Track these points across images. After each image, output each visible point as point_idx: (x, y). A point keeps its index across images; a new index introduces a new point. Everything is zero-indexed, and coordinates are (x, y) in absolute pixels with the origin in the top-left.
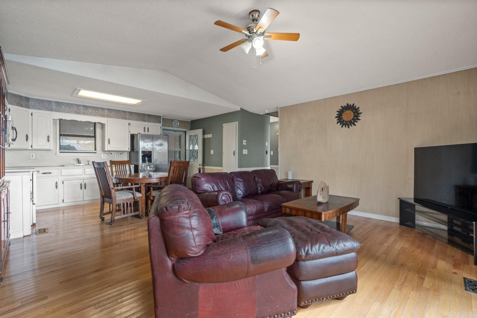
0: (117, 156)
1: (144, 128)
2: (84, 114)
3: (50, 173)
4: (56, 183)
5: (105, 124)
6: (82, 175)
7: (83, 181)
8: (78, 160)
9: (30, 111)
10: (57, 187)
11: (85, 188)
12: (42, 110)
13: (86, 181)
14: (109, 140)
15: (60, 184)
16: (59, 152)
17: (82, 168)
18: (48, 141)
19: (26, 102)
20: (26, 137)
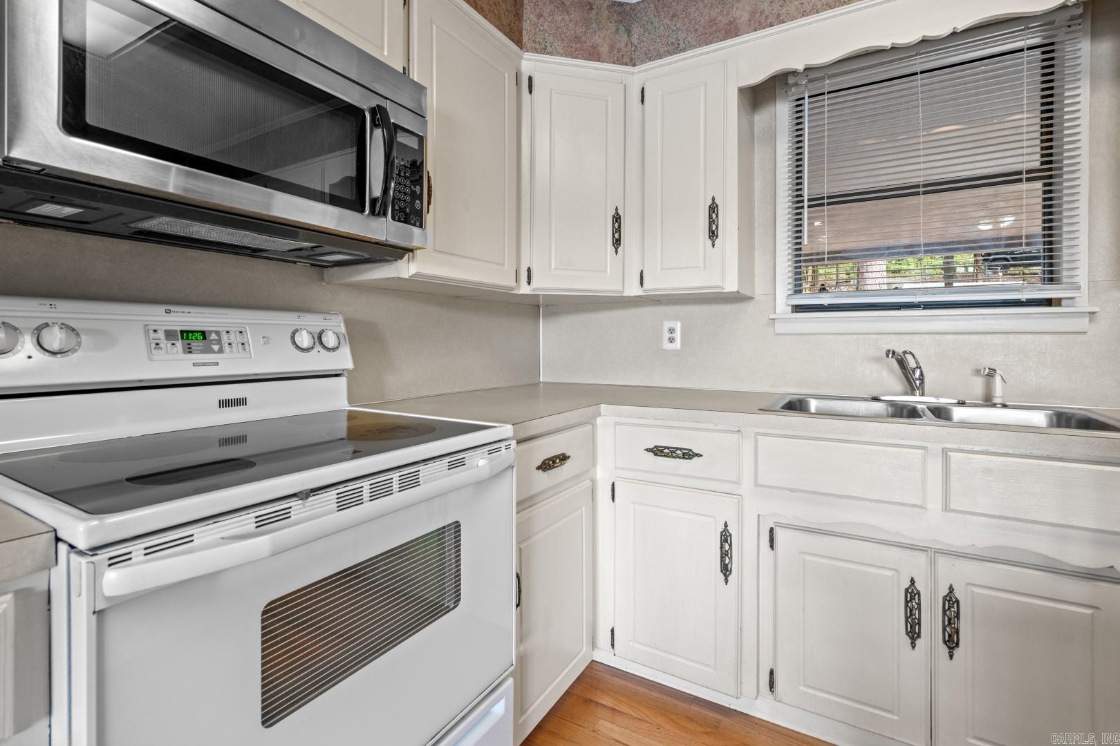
3: (689, 455)
4: (726, 536)
6: (920, 507)
7: (932, 563)
8: (903, 363)
9: (639, 75)
10: (725, 570)
11: (949, 640)
16: (790, 308)
17: (925, 448)
18: (713, 232)
19: (618, 30)
20: (613, 227)
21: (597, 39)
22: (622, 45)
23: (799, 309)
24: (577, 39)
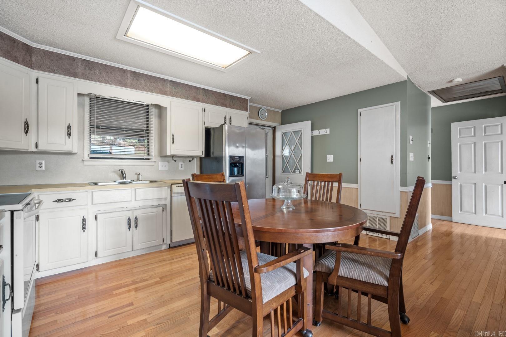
0: (182, 165)
1: (225, 118)
2: (133, 87)
3: (71, 200)
4: (84, 220)
5: (166, 108)
6: (131, 201)
7: (133, 212)
8: (122, 172)
9: (35, 73)
10: (84, 229)
11: (136, 226)
12: (57, 73)
13: (137, 213)
14: (173, 136)
15: (90, 222)
16: (89, 158)
17: (132, 189)
18: (69, 134)
19: (26, 54)
20: (25, 126)
21: (17, 54)
22: (28, 60)
23: (91, 158)
24: (8, 52)
